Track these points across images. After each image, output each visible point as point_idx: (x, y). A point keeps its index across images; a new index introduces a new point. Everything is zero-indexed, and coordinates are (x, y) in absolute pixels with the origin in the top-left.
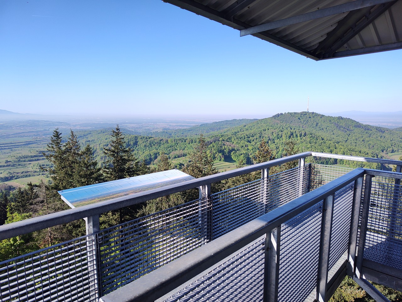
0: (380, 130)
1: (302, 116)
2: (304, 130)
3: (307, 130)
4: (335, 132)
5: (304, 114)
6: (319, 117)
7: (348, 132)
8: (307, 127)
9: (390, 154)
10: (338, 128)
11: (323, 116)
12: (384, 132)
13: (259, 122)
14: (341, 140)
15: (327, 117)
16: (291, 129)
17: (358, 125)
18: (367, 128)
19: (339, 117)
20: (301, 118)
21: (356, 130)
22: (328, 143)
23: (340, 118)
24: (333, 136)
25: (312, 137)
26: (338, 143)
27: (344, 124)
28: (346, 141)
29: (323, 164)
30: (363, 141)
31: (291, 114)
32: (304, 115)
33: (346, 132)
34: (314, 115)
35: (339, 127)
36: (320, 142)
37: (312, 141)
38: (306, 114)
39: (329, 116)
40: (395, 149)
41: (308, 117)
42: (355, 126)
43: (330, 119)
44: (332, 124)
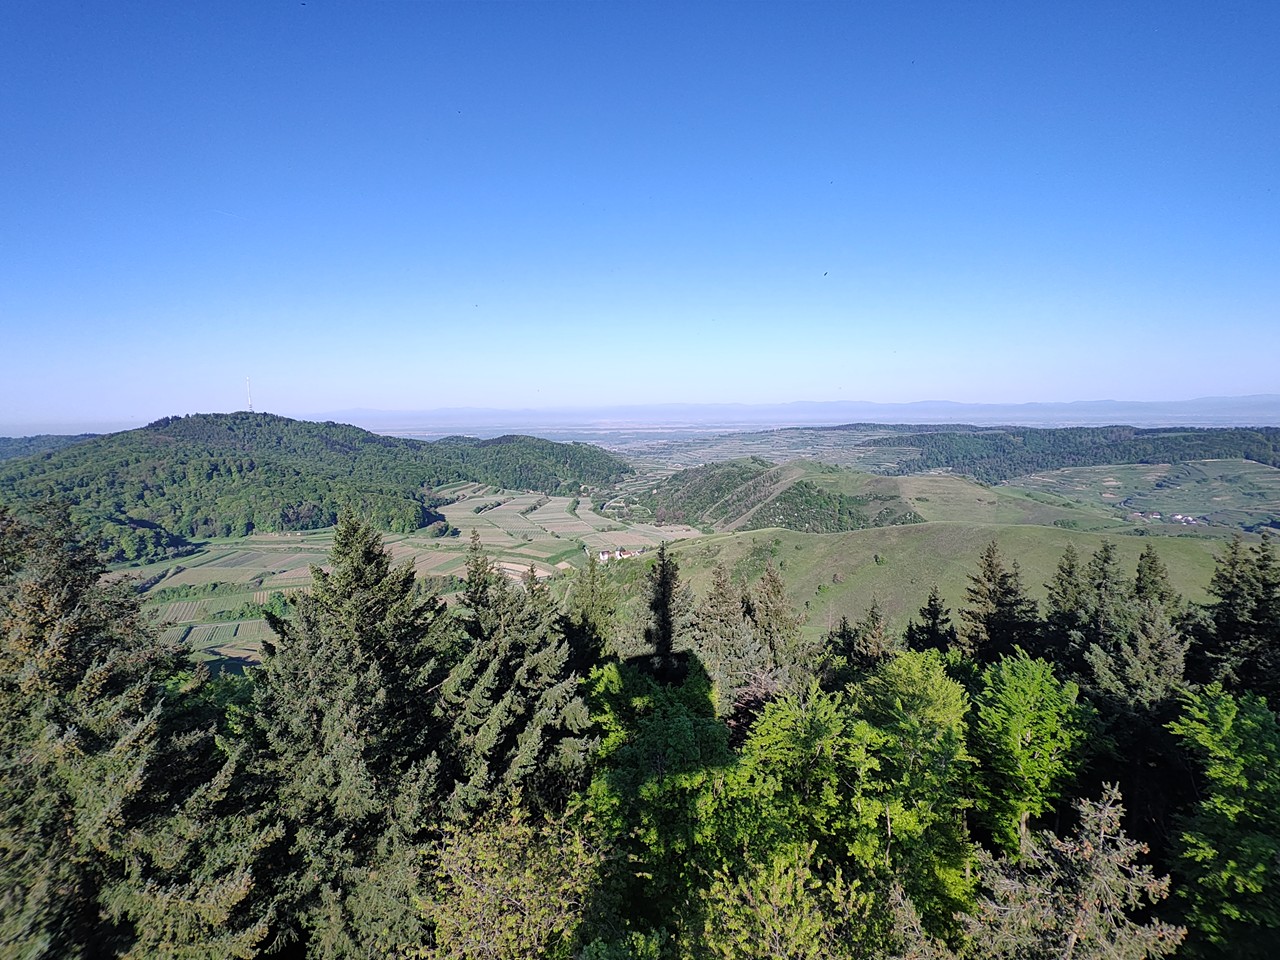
0: (412, 445)
1: (237, 422)
2: (247, 455)
3: (256, 455)
4: (323, 454)
5: (242, 417)
6: (282, 423)
7: (352, 454)
8: (255, 447)
9: (435, 489)
10: (329, 445)
11: (291, 420)
12: (419, 448)
13: (102, 443)
14: (338, 470)
15: (300, 423)
16: (212, 456)
17: (370, 438)
18: (388, 443)
19: (328, 422)
20: (235, 428)
21: (368, 448)
22: (311, 480)
23: (330, 425)
24: (320, 464)
25: (270, 470)
26: (334, 477)
27: (340, 437)
28: (351, 472)
29: (307, 529)
30: (383, 469)
31: (205, 417)
32: (243, 419)
33: (347, 453)
34: (267, 420)
35: (331, 444)
36: (292, 480)
37: (271, 480)
38: (248, 418)
39: (305, 422)
40: (442, 478)
41: (254, 424)
42: (365, 441)
43: (308, 428)
44: (316, 439)
